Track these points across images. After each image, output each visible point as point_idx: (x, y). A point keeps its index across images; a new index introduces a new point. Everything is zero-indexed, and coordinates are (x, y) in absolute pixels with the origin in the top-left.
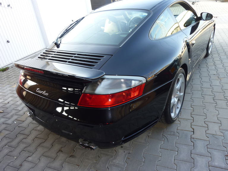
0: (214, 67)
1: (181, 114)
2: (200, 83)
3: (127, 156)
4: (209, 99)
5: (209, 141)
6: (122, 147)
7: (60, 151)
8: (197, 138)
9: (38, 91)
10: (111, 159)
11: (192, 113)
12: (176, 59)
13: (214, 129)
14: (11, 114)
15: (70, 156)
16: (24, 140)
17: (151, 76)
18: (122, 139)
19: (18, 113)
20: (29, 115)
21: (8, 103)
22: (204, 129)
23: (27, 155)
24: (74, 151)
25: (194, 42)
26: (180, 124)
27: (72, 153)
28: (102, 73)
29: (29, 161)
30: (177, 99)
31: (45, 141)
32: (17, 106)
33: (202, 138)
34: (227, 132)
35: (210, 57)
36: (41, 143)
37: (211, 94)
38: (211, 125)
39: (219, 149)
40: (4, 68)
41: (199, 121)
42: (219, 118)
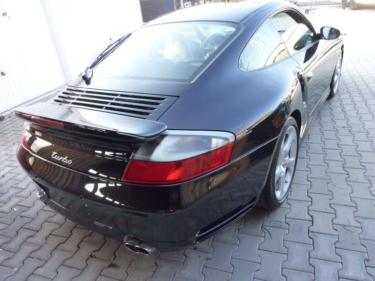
0: (342, 115)
1: (292, 194)
2: (319, 141)
3: (203, 264)
4: (336, 167)
5: (338, 236)
6: (195, 249)
7: (92, 256)
8: (319, 231)
9: (54, 156)
10: (179, 268)
11: (310, 191)
12: (283, 102)
13: (346, 216)
14: (8, 195)
15: (110, 265)
16: (30, 240)
17: (243, 131)
18: (197, 236)
19: (20, 194)
20: (39, 196)
21: (3, 176)
22: (330, 217)
23: (36, 264)
24: (116, 256)
25: (310, 74)
26: (290, 209)
27: (112, 260)
28: (162, 126)
29: (39, 274)
30: (286, 167)
31: (66, 240)
32: (19, 182)
33: (326, 232)
34: (366, 221)
35: (335, 98)
36: (60, 244)
37: (340, 159)
38: (340, 210)
39: (354, 249)
41: (321, 202)
42: (354, 197)
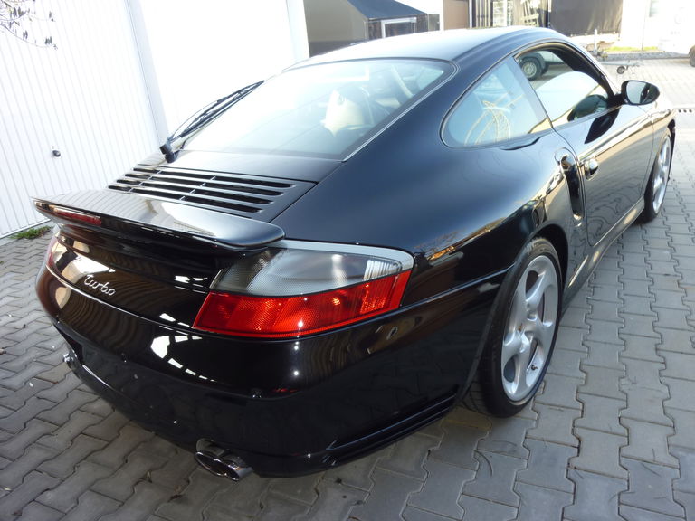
0: (667, 253)
1: (546, 392)
2: (616, 298)
3: (349, 512)
4: (642, 348)
5: (628, 481)
6: (339, 481)
7: (145, 479)
8: (589, 468)
9: (88, 282)
10: (299, 516)
11: (582, 390)
13: (650, 442)
14: (26, 359)
15: (172, 498)
16: (45, 440)
18: (330, 448)
19: (46, 359)
21: (25, 326)
22: (615, 443)
23: (44, 485)
24: (189, 482)
25: (593, 164)
26: (537, 421)
27: (180, 488)
28: (276, 232)
29: (46, 502)
30: (532, 338)
31: (106, 446)
32: (48, 338)
33: (604, 471)
34: (690, 455)
35: (658, 222)
36: (93, 452)
37: (652, 333)
38: (638, 430)
39: (659, 509)
40: (36, 228)
41: (602, 413)
42: (671, 408)
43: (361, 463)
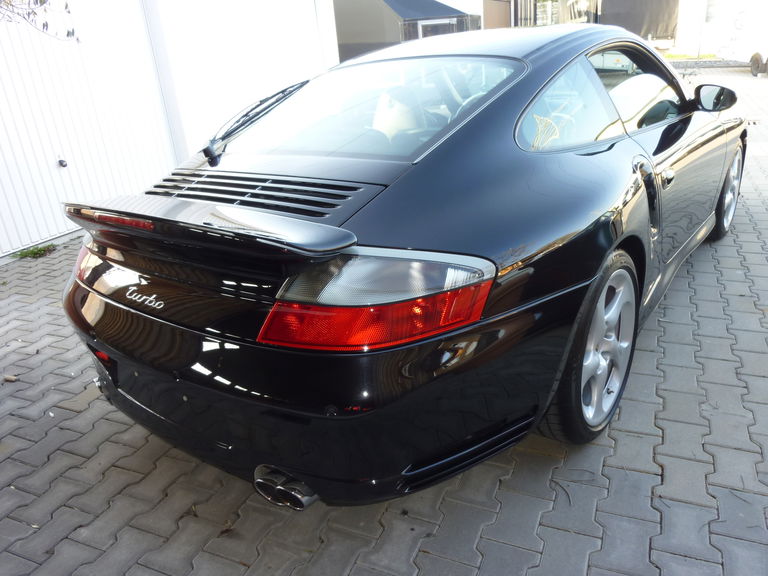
0: (740, 272)
1: (622, 418)
2: (689, 320)
3: (418, 546)
5: (718, 509)
6: (405, 513)
7: (190, 513)
8: (675, 497)
9: (131, 294)
10: (365, 550)
11: (661, 415)
13: (737, 469)
14: (43, 387)
15: (223, 533)
16: (72, 473)
18: (403, 473)
22: (701, 470)
23: (77, 520)
24: (238, 516)
26: (615, 448)
27: (229, 523)
28: (348, 237)
29: (80, 539)
30: (608, 358)
31: (144, 478)
32: (66, 364)
33: (691, 499)
35: (728, 240)
36: (128, 485)
37: (730, 356)
38: (724, 457)
39: (753, 538)
40: (40, 246)
41: (684, 440)
42: (756, 434)
43: (428, 493)
